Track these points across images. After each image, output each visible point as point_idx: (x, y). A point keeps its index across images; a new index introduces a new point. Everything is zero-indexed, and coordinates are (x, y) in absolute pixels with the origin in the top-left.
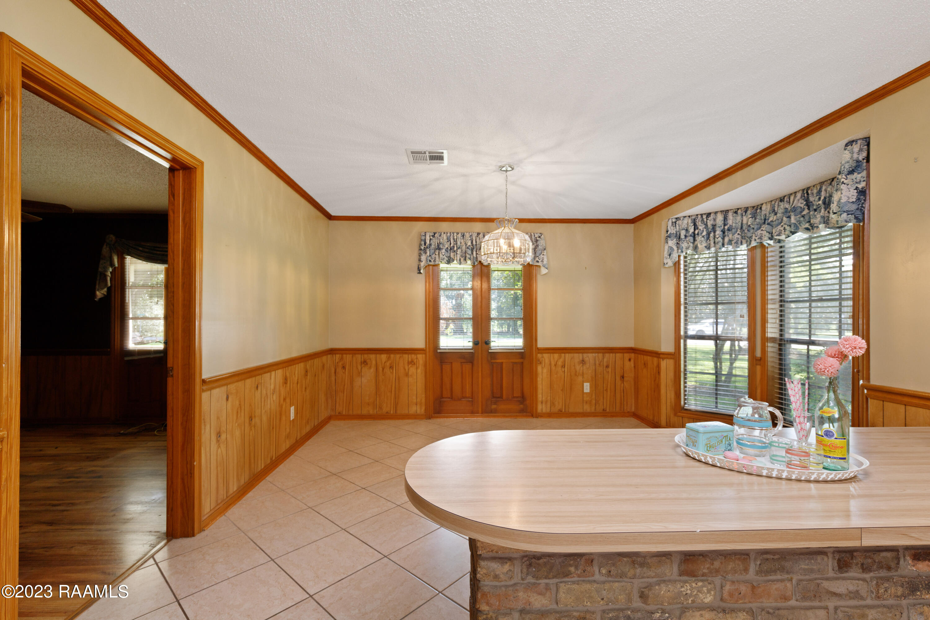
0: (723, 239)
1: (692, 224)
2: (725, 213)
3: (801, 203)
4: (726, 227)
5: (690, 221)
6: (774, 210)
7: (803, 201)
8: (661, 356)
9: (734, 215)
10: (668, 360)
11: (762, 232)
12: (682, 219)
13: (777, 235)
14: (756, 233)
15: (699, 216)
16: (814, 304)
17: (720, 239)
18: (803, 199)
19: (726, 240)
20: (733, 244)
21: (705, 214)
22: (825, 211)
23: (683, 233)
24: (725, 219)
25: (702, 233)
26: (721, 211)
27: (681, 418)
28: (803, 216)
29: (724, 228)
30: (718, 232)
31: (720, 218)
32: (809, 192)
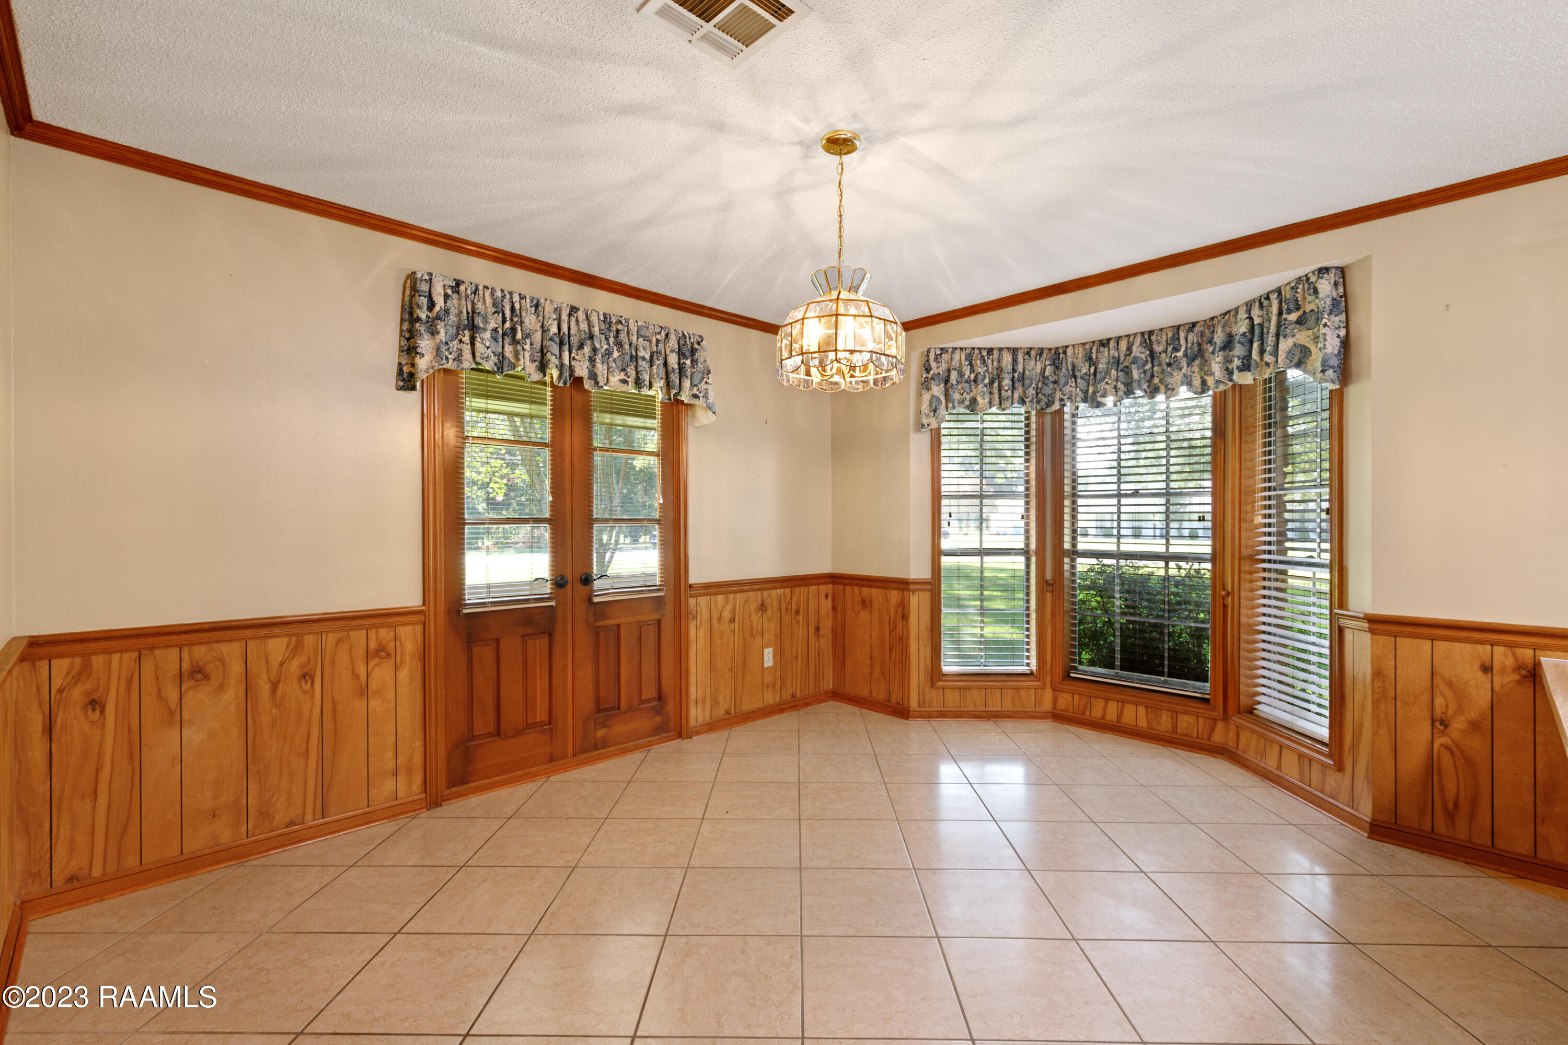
0: (1013, 393)
1: (967, 363)
2: (1014, 351)
3: (1141, 353)
4: (1016, 375)
5: (963, 358)
6: (1090, 358)
7: (1143, 350)
8: (912, 587)
9: (1027, 357)
10: (920, 593)
11: (1071, 389)
12: (950, 350)
13: (1101, 396)
14: (1064, 390)
15: (976, 351)
17: (1010, 392)
18: (1145, 347)
19: (1016, 396)
20: (1028, 403)
21: (985, 349)
22: (1188, 367)
23: (954, 376)
24: (1015, 361)
25: (983, 380)
26: (1007, 348)
27: (941, 691)
28: (1145, 372)
29: (1013, 377)
30: (1007, 382)
31: (1007, 359)
32: (1153, 338)
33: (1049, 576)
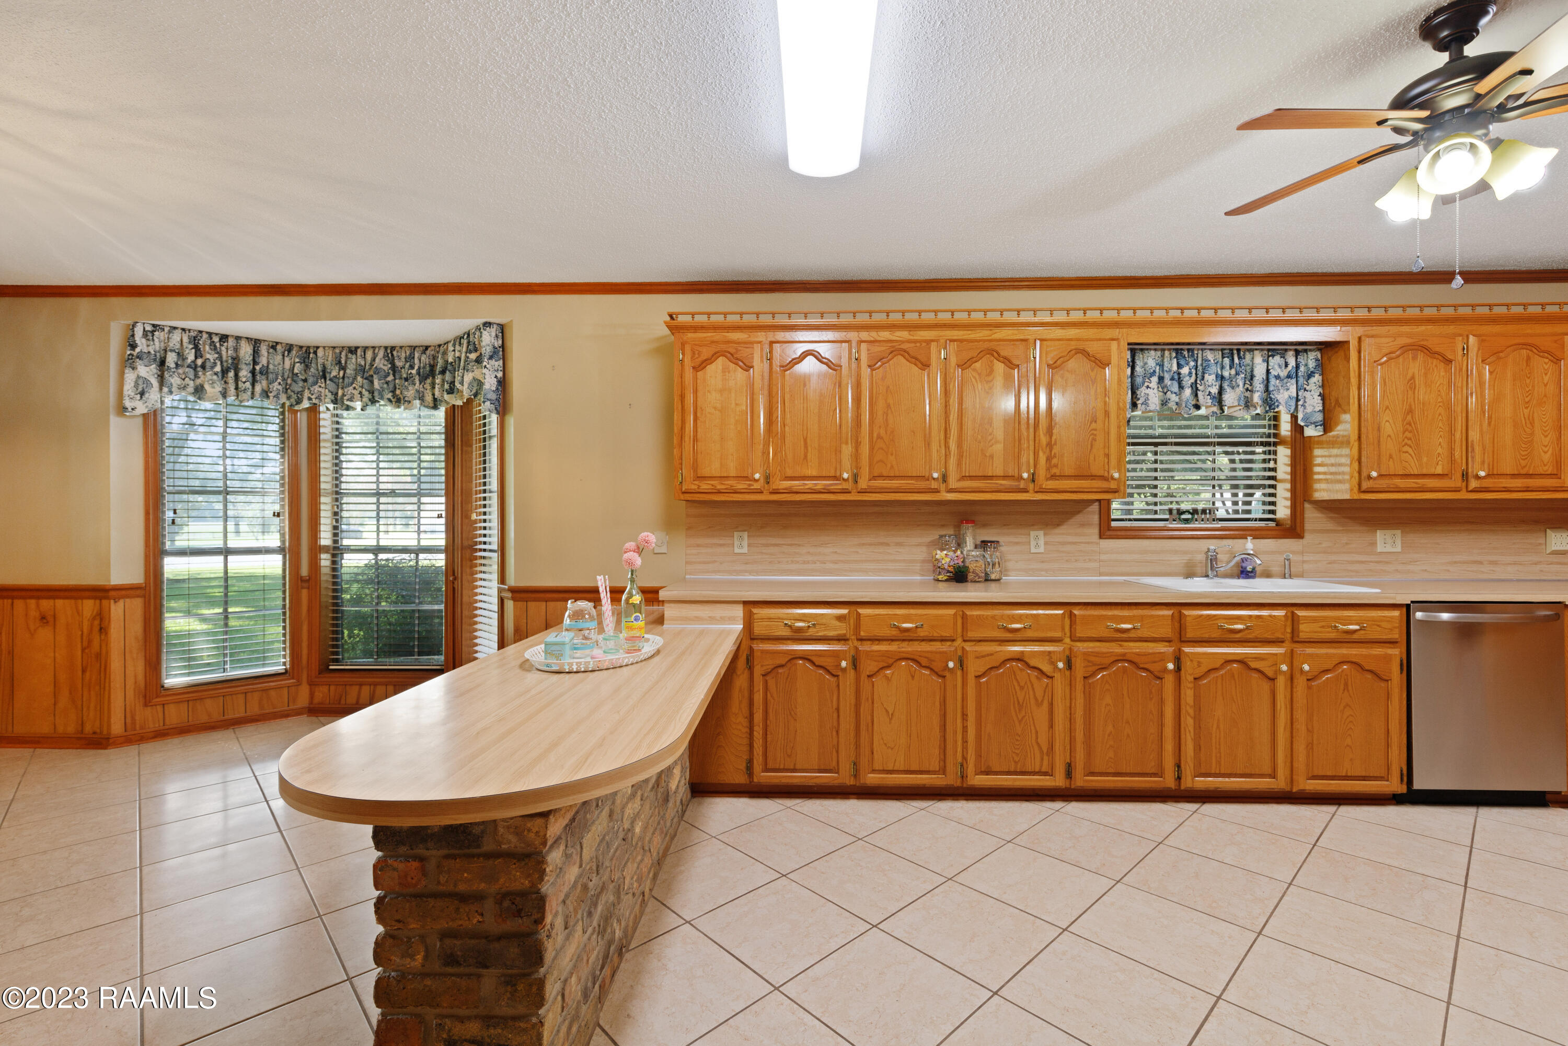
0: (253, 385)
1: (191, 346)
2: (256, 343)
3: (384, 365)
4: (258, 368)
5: (186, 340)
6: (340, 362)
7: (386, 363)
8: (112, 593)
9: (271, 350)
10: (128, 600)
11: (320, 389)
12: (167, 329)
13: (348, 400)
14: (312, 389)
15: (205, 336)
16: (382, 500)
17: (248, 385)
18: (387, 361)
19: (258, 388)
20: (271, 398)
21: (217, 334)
22: (420, 384)
23: (171, 359)
24: (256, 353)
25: (212, 368)
26: (247, 338)
28: (387, 383)
29: (254, 369)
30: (244, 373)
31: (246, 351)
32: (395, 353)
33: (304, 571)
